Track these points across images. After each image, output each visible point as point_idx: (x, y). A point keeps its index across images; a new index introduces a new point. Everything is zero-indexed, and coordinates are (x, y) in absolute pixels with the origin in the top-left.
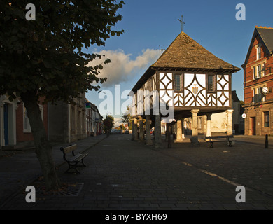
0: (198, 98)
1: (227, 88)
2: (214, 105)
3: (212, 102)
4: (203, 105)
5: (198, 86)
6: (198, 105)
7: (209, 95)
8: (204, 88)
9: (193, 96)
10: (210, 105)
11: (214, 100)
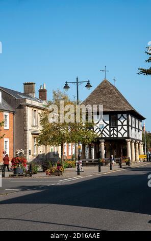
0: (103, 132)
1: (125, 123)
2: (115, 136)
3: (114, 134)
4: (107, 136)
5: (104, 123)
6: (103, 136)
7: (111, 129)
8: (108, 125)
9: (100, 130)
10: (112, 136)
11: (115, 133)
